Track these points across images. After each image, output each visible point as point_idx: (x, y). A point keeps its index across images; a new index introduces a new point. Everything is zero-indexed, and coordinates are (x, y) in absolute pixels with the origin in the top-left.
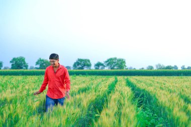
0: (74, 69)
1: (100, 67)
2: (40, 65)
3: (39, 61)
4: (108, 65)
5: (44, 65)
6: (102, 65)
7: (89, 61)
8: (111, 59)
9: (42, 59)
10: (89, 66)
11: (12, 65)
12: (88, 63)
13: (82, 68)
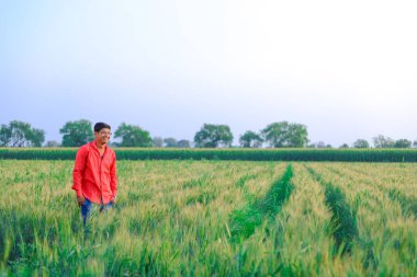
0: (196, 146)
1: (252, 143)
2: (124, 138)
3: (120, 128)
4: (269, 137)
5: (132, 137)
6: (257, 137)
7: (228, 129)
8: (275, 125)
9: (127, 124)
10: (228, 139)
11: (64, 137)
12: (226, 132)
13: (213, 145)
